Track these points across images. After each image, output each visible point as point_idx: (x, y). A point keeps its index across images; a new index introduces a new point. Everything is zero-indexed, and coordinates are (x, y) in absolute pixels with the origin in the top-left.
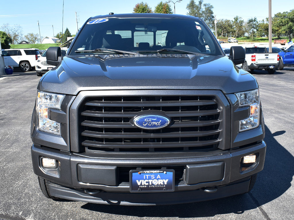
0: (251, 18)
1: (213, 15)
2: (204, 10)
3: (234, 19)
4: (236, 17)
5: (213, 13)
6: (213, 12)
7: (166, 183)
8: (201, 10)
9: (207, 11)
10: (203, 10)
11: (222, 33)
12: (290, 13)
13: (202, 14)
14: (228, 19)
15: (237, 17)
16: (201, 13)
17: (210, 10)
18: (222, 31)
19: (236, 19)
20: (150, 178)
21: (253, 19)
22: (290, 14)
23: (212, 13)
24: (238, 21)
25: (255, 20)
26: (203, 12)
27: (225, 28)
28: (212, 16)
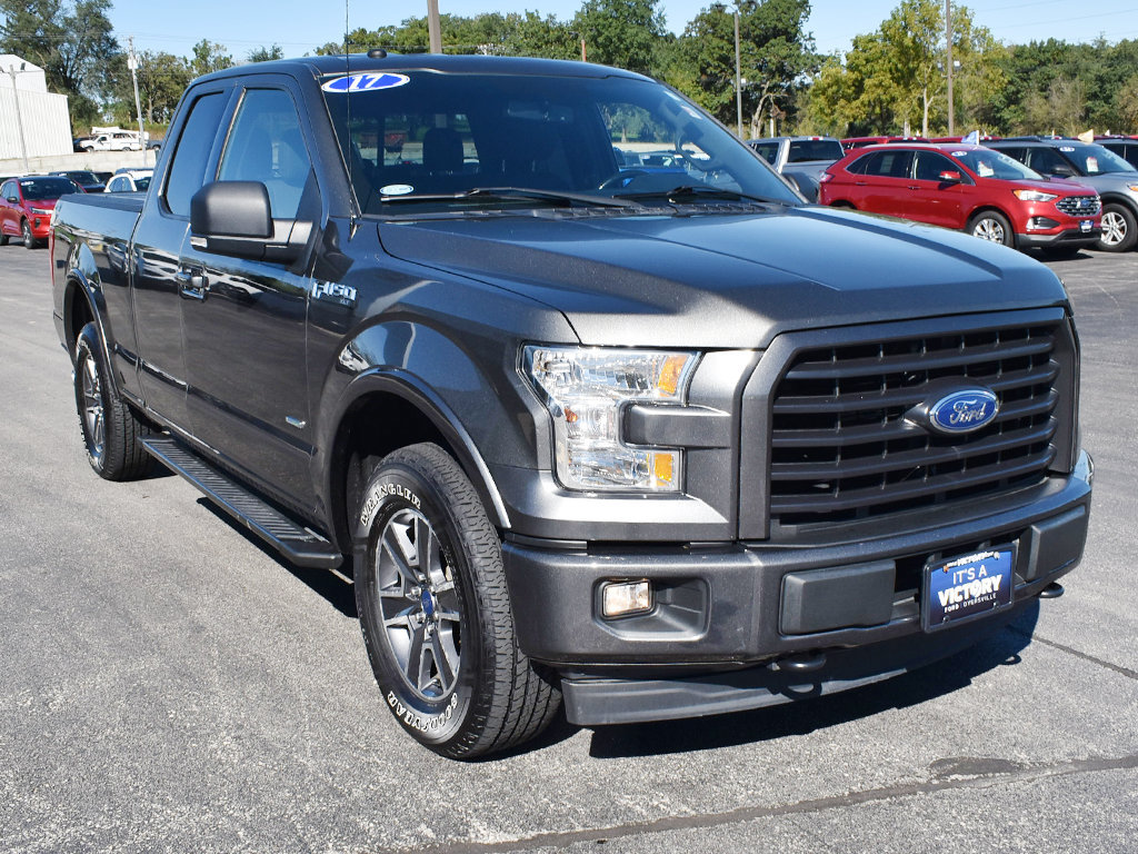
0: (260, 50)
1: (112, 35)
2: (72, 13)
3: (195, 50)
4: (201, 45)
5: (111, 28)
6: (111, 22)
7: (996, 589)
8: (57, 13)
9: (85, 20)
10: (68, 16)
11: (151, 108)
12: (402, 31)
13: (63, 32)
14: (171, 53)
15: (205, 45)
16: (60, 25)
17: (98, 16)
18: (150, 101)
19: (202, 52)
20: (966, 581)
21: (269, 52)
22: (405, 35)
23: (107, 27)
24: (211, 60)
25: (275, 57)
26: (69, 22)
27: (160, 87)
28: (108, 39)
